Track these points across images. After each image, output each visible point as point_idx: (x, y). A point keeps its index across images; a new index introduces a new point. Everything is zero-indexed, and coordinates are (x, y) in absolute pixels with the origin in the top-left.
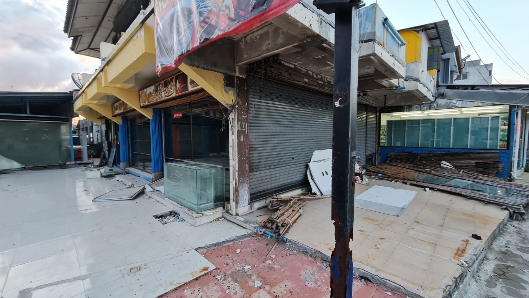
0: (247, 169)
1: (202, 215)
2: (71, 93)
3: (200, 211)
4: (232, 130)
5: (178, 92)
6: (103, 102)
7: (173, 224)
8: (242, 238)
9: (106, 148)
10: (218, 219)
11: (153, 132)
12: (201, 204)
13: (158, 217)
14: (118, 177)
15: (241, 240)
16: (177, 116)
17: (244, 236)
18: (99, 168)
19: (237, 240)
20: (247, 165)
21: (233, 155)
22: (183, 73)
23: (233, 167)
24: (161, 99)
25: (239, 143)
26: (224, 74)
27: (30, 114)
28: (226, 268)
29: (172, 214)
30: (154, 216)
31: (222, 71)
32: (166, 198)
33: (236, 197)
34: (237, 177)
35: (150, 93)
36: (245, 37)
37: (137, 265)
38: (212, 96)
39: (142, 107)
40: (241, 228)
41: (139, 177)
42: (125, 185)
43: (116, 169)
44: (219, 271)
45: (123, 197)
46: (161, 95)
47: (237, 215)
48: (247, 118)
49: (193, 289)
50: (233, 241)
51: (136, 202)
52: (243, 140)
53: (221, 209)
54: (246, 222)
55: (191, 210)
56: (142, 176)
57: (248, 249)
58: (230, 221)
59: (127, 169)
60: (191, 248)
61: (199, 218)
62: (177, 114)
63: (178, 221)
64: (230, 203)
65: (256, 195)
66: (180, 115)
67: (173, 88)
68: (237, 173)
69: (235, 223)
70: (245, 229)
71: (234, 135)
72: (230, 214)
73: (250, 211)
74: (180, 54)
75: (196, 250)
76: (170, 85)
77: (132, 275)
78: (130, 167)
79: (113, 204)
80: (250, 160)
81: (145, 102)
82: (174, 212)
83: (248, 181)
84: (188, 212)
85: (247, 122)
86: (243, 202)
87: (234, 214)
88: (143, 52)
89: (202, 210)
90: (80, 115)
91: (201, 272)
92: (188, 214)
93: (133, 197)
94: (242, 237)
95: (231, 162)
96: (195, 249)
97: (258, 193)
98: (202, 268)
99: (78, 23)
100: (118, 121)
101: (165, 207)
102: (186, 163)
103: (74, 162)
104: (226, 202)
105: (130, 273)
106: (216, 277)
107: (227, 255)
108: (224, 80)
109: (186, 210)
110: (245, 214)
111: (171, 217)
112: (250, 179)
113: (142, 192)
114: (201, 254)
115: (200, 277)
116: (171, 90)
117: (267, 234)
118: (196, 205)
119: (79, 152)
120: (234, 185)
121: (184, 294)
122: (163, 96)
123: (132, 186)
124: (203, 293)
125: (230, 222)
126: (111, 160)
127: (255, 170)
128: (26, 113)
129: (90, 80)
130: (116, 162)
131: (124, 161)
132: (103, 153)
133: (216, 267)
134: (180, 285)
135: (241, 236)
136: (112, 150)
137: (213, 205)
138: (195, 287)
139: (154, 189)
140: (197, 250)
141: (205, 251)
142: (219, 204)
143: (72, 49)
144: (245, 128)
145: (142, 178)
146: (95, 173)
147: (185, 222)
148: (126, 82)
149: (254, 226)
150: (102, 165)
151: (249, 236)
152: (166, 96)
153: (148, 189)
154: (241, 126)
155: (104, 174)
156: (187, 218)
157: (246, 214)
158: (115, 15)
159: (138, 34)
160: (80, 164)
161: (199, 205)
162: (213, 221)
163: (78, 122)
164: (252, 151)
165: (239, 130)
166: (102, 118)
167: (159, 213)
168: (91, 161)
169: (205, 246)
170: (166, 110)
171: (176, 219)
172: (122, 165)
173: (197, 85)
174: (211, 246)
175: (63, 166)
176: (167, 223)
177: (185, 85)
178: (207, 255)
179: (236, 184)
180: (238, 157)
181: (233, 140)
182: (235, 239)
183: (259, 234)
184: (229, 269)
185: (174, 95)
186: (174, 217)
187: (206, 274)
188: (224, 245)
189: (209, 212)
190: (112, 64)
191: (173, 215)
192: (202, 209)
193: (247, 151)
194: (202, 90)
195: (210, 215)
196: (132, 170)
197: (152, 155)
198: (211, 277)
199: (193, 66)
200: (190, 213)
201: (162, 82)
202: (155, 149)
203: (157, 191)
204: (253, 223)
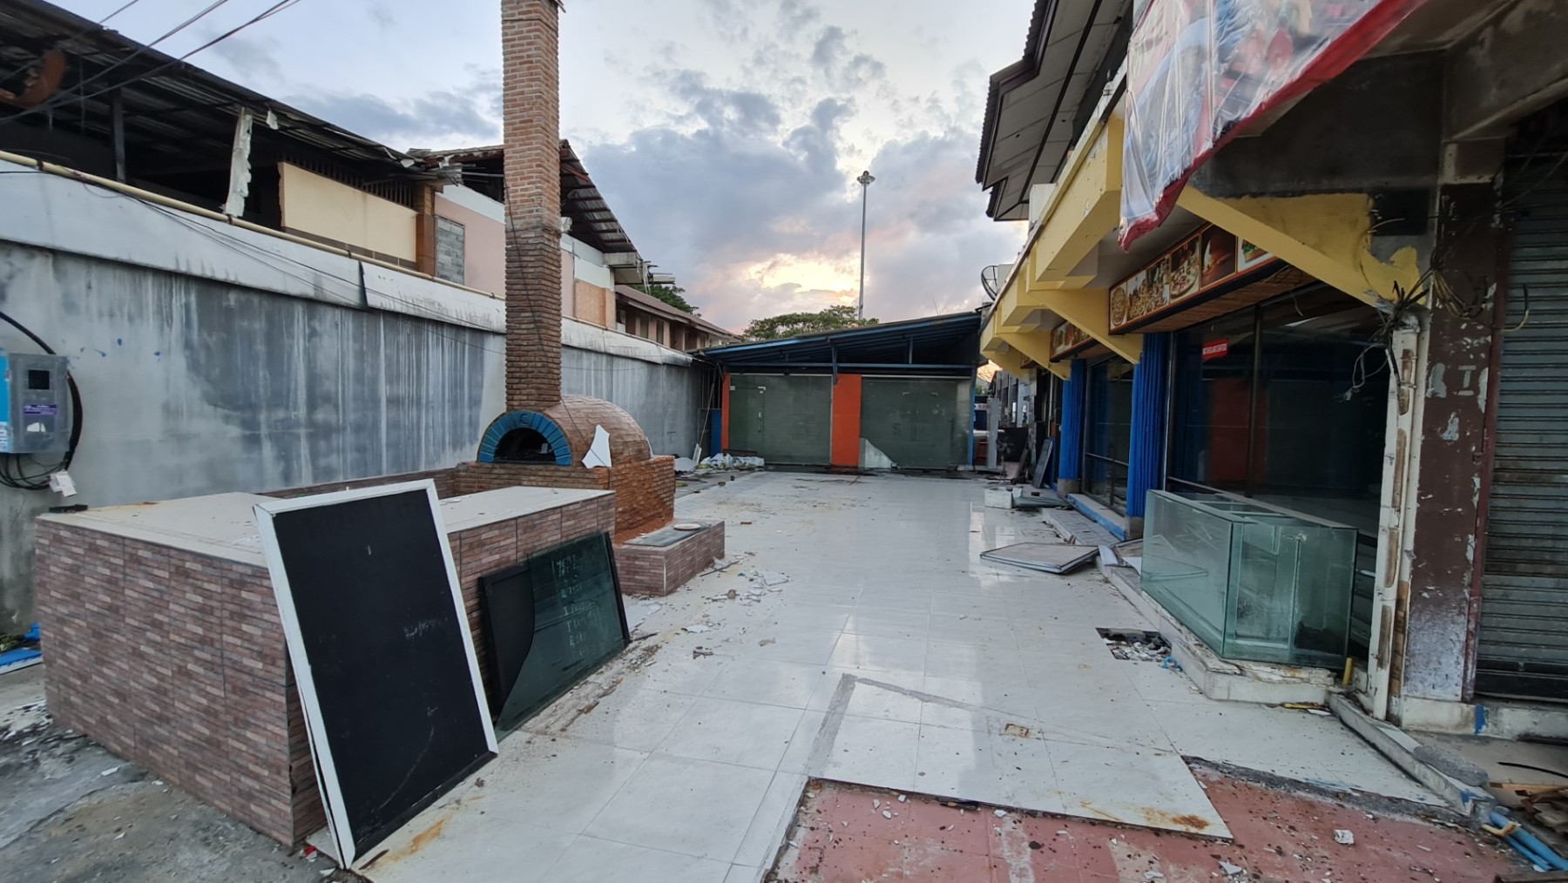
0: (1470, 555)
1: (1238, 672)
2: (978, 312)
3: (1236, 657)
4: (1400, 395)
5: (1207, 278)
6: (1033, 326)
7: (1144, 670)
8: (1387, 808)
9: (1033, 440)
10: (1305, 707)
11: (1140, 400)
12: (1238, 636)
13: (1111, 635)
14: (1046, 515)
15: (1377, 810)
16: (1214, 351)
17: (1395, 803)
18: (1010, 486)
19: (1360, 805)
20: (1471, 537)
21: (1397, 491)
22: (1215, 226)
23: (1392, 536)
24: (1160, 306)
25: (1433, 450)
26: (1372, 193)
27: (913, 363)
28: (1269, 859)
29: (1150, 642)
30: (1098, 629)
31: (1366, 184)
32: (1144, 593)
33: (1395, 652)
34: (1407, 578)
35: (1135, 292)
36: (1497, 21)
37: (1023, 722)
38: (1319, 282)
39: (1112, 333)
40: (1399, 772)
41: (1095, 521)
42: (1058, 536)
43: (1046, 494)
44: (1238, 852)
45: (1042, 564)
46: (1161, 293)
47: (1392, 719)
48: (1490, 349)
49: (1135, 849)
50: (1336, 795)
51: (1068, 582)
52: (1456, 437)
53: (1321, 676)
54: (1423, 758)
55: (1205, 646)
56: (1101, 522)
57: (1397, 854)
58: (1351, 729)
59: (1071, 498)
60: (1171, 748)
61: (1227, 676)
62: (1212, 346)
63: (1162, 664)
64: (1365, 669)
65: (1521, 674)
66: (1223, 348)
67: (1193, 270)
68: (1407, 562)
69: (1373, 746)
70: (1414, 783)
71: (1409, 414)
72: (1362, 707)
73: (1471, 730)
74: (1167, 182)
75: (1187, 760)
76: (1186, 263)
77: (1006, 738)
78: (1080, 492)
79: (1019, 573)
80: (1491, 523)
81: (1121, 319)
82: (1160, 638)
83: (1470, 604)
84: (1194, 648)
85: (1490, 362)
86: (1431, 680)
87: (1380, 712)
88: (1103, 192)
89: (1239, 654)
90: (990, 361)
91: (1175, 821)
92: (1194, 654)
93: (1063, 569)
94: (1386, 802)
95: (1387, 517)
96: (1183, 757)
97: (1530, 668)
98: (1187, 814)
99: (1000, 155)
100: (1062, 371)
101: (1138, 615)
102: (1222, 499)
103: (970, 467)
104: (1349, 661)
105: (1003, 732)
106: (1222, 863)
107: (1292, 828)
108: (1371, 214)
109: (1192, 641)
110: (1435, 730)
111: (1146, 649)
112: (1485, 600)
113: (1087, 564)
114: (1197, 780)
115: (1169, 832)
116: (1189, 277)
117: (1535, 853)
118: (1220, 632)
119: (982, 443)
120: (1392, 605)
121: (1110, 846)
122: (1167, 295)
123: (1071, 542)
124: (1161, 875)
125: (1351, 734)
126: (1041, 470)
127: (1522, 567)
128: (908, 363)
129: (1008, 280)
130: (1049, 480)
131: (1067, 477)
132: (1026, 451)
133: (1231, 837)
134: (1104, 818)
135: (1380, 796)
136: (1045, 446)
137: (1287, 654)
138: (1144, 849)
139: (1122, 561)
140: (1187, 763)
141: (1215, 776)
142: (1317, 658)
143: (990, 213)
144: (1474, 386)
145: (1101, 525)
146: (1000, 497)
147: (1182, 674)
148: (1075, 272)
149: (1462, 787)
150: (1020, 480)
151: (1429, 814)
152: (1173, 297)
153: (1107, 557)
154: (1453, 380)
155: (1018, 502)
156: (1191, 667)
157: (1448, 735)
158: (1079, 101)
159: (1097, 148)
160: (981, 473)
161: (1231, 636)
162: (1282, 705)
163: (993, 373)
164: (1508, 483)
165: (1434, 394)
166: (1031, 365)
167: (1115, 626)
168: (1000, 468)
169: (1220, 762)
170: (1182, 334)
171: (1159, 657)
172: (1061, 484)
173: (1262, 253)
174: (1242, 774)
175: (952, 474)
176: (1128, 658)
177: (1228, 255)
178: (1218, 791)
179: (1399, 602)
180: (1419, 500)
181: (1401, 433)
182: (1346, 794)
183: (1485, 831)
184: (1281, 869)
185: (1195, 290)
186: (1155, 652)
187: (1191, 837)
188: (1294, 794)
189: (1269, 669)
190: (1046, 234)
191: (1152, 645)
192: (1242, 653)
193: (1477, 481)
194: (1278, 265)
195: (1270, 682)
196: (1083, 500)
197: (1130, 465)
198: (1203, 853)
199: (1239, 196)
200: (1198, 652)
201: (1167, 256)
202: (1139, 449)
203: (1127, 567)
204: (1460, 775)
